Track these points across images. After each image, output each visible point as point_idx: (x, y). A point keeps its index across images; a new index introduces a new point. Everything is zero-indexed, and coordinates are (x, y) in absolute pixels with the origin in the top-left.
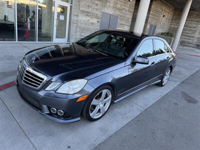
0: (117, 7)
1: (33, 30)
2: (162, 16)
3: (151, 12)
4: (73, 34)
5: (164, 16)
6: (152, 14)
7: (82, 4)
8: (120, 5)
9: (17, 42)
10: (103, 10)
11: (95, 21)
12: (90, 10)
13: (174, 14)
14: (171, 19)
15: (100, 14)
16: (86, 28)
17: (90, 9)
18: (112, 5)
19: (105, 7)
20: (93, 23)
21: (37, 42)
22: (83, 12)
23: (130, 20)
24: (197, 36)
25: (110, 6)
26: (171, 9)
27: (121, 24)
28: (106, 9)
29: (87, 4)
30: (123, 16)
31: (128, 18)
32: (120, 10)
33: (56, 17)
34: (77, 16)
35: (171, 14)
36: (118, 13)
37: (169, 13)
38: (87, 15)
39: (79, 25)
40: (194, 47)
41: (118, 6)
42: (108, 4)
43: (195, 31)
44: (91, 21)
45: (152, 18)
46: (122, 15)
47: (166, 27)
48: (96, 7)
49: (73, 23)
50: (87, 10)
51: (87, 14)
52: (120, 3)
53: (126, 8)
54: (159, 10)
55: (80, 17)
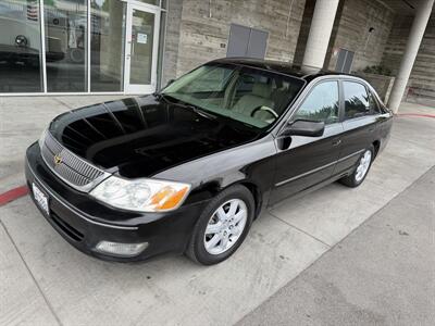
0: (266, 11)
1: (81, 66)
2: (366, 30)
3: (342, 22)
4: (167, 74)
5: (371, 29)
6: (344, 27)
7: (186, 6)
8: (271, 8)
9: (46, 93)
10: (234, 21)
11: (215, 43)
12: (204, 20)
13: (394, 24)
14: (387, 35)
15: (226, 29)
16: (195, 59)
17: (205, 17)
18: (253, 7)
19: (237, 11)
20: (210, 50)
21: (89, 93)
22: (189, 24)
23: (295, 41)
25: (248, 10)
26: (388, 14)
27: (274, 50)
28: (240, 17)
29: (198, 7)
30: (277, 32)
31: (290, 37)
32: (271, 17)
33: (129, 37)
34: (177, 33)
35: (387, 24)
36: (267, 25)
37: (382, 22)
38: (198, 32)
39: (180, 55)
41: (268, 9)
42: (245, 5)
44: (207, 44)
45: (344, 34)
46: (275, 28)
47: (375, 54)
48: (218, 13)
49: (168, 49)
50: (197, 20)
51: (198, 28)
53: (284, 13)
54: (360, 15)
55: (181, 35)
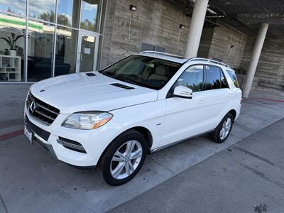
1: (49, 65)
2: (229, 47)
3: (213, 42)
5: (232, 47)
6: (214, 45)
7: (114, 33)
8: (167, 34)
10: (144, 42)
12: (125, 41)
13: (247, 43)
14: (243, 49)
15: (139, 46)
17: (126, 39)
18: (156, 34)
19: (146, 36)
22: (116, 43)
24: (281, 74)
25: (153, 35)
26: (242, 37)
28: (148, 39)
29: (122, 33)
30: (171, 48)
32: (166, 39)
33: (79, 50)
34: (108, 48)
35: (243, 44)
36: (165, 44)
37: (239, 42)
38: (122, 48)
40: (277, 89)
41: (165, 35)
42: (151, 33)
43: (278, 66)
45: (214, 50)
46: (170, 46)
47: (236, 61)
48: (134, 37)
49: (103, 57)
50: (120, 41)
51: (122, 46)
52: (168, 31)
53: (176, 37)
54: (225, 38)
55: (111, 50)
